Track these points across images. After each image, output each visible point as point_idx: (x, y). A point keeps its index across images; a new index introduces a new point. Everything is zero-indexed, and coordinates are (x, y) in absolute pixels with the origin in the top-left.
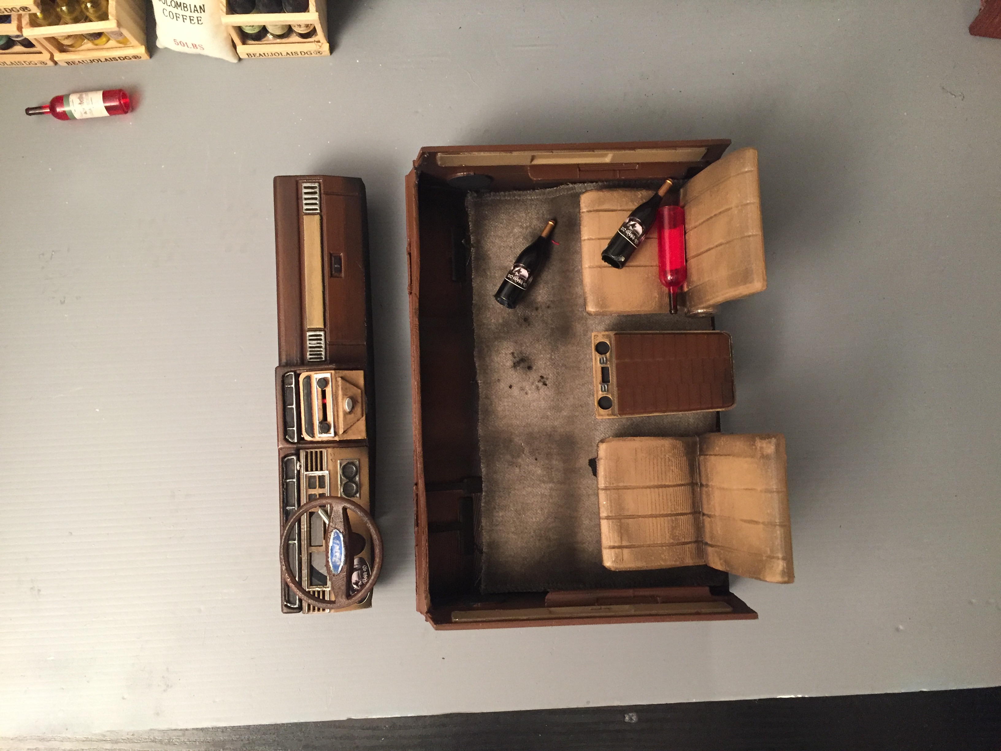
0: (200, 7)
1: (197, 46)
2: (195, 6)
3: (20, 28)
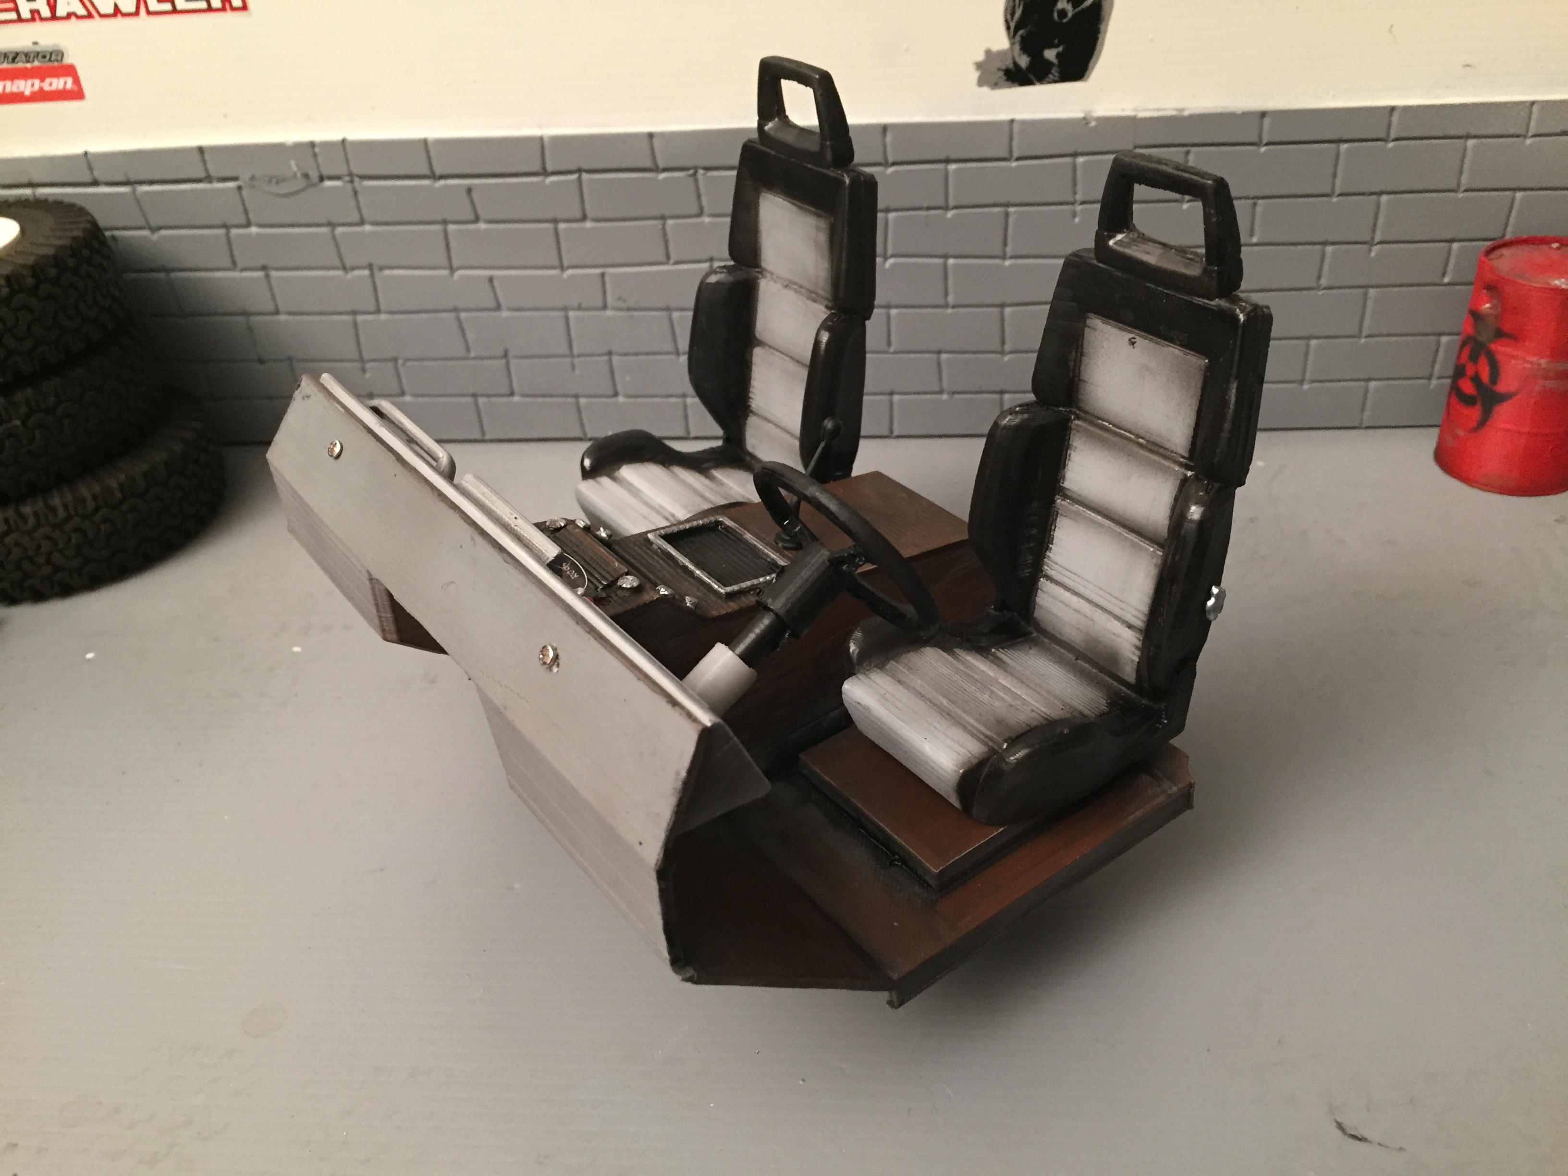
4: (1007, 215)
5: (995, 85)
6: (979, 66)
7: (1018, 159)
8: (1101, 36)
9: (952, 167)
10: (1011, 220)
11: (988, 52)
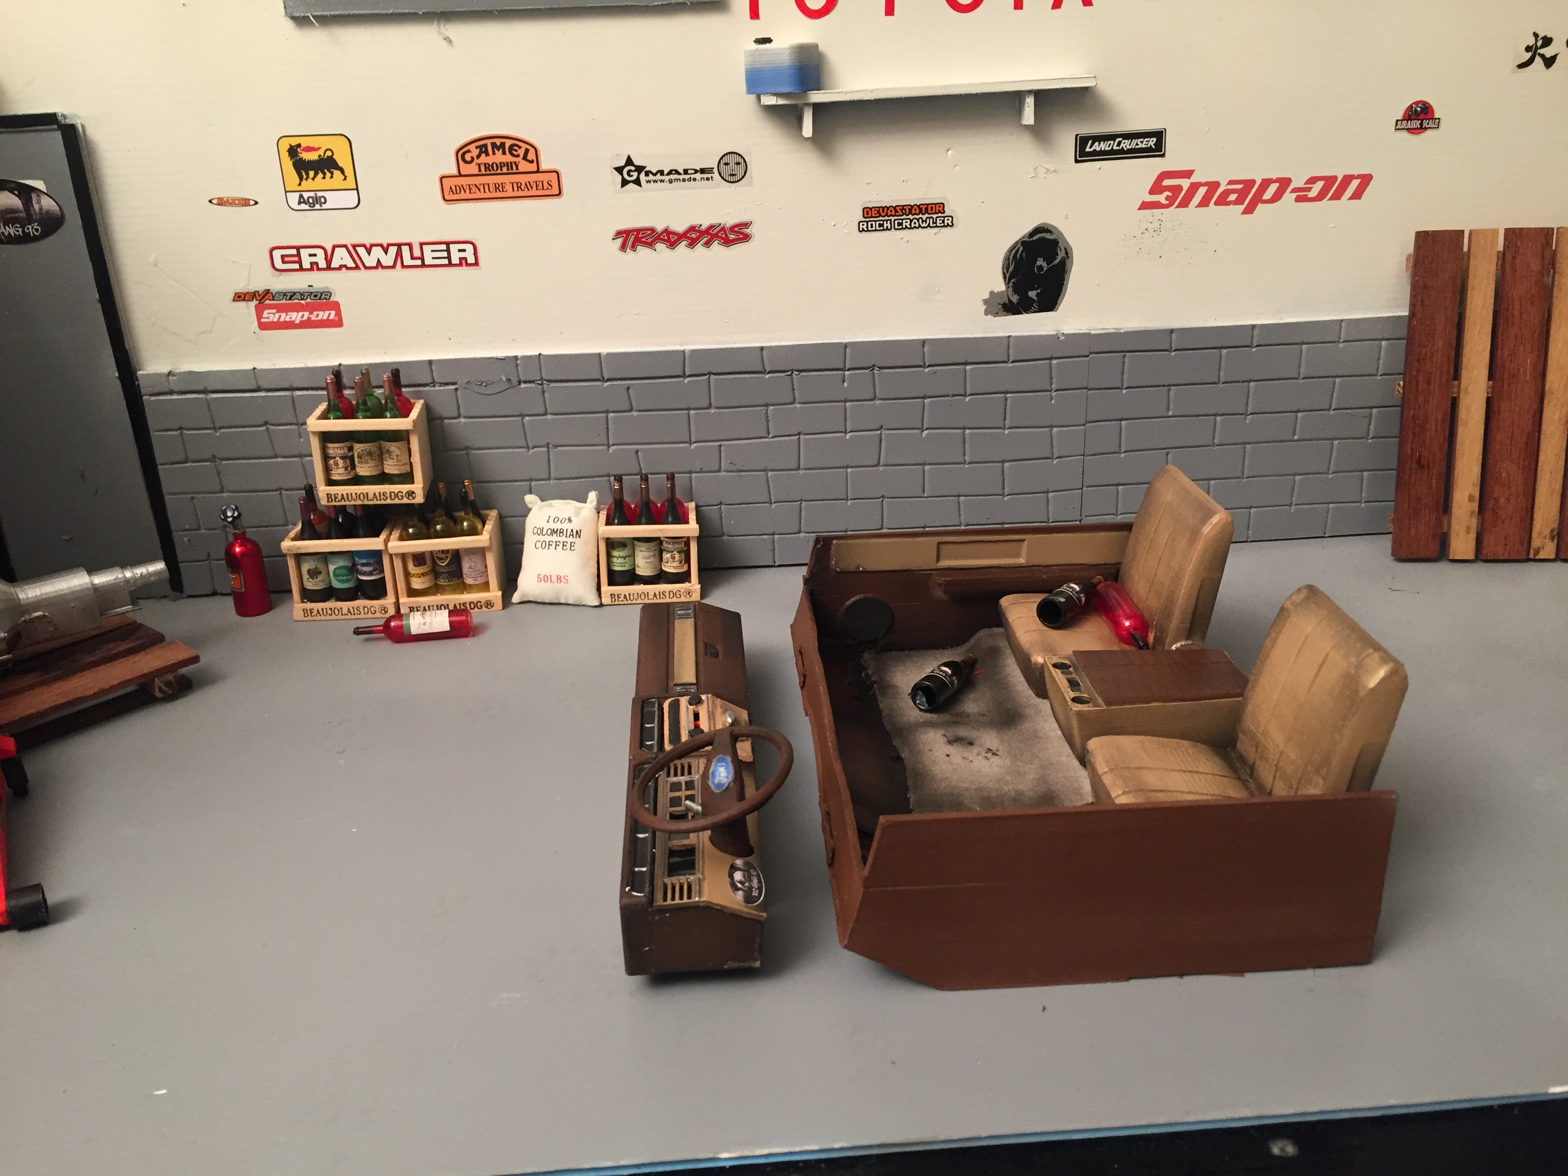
0: (577, 532)
1: (562, 579)
2: (572, 531)
3: (386, 542)
4: (1006, 399)
5: (996, 314)
6: (986, 302)
7: (1012, 362)
8: (1065, 283)
9: (969, 367)
10: (1009, 402)
11: (992, 293)
